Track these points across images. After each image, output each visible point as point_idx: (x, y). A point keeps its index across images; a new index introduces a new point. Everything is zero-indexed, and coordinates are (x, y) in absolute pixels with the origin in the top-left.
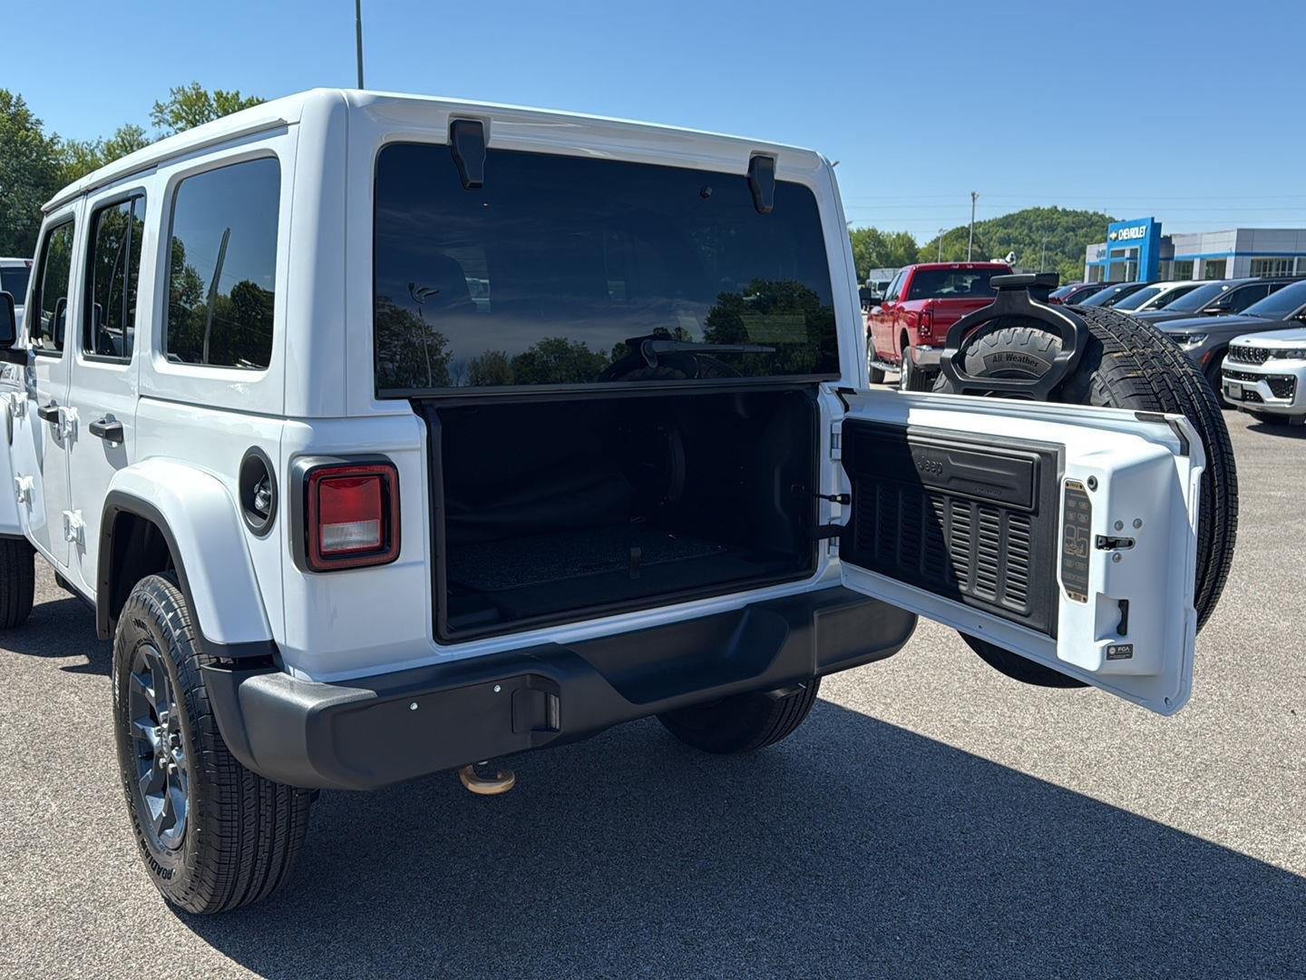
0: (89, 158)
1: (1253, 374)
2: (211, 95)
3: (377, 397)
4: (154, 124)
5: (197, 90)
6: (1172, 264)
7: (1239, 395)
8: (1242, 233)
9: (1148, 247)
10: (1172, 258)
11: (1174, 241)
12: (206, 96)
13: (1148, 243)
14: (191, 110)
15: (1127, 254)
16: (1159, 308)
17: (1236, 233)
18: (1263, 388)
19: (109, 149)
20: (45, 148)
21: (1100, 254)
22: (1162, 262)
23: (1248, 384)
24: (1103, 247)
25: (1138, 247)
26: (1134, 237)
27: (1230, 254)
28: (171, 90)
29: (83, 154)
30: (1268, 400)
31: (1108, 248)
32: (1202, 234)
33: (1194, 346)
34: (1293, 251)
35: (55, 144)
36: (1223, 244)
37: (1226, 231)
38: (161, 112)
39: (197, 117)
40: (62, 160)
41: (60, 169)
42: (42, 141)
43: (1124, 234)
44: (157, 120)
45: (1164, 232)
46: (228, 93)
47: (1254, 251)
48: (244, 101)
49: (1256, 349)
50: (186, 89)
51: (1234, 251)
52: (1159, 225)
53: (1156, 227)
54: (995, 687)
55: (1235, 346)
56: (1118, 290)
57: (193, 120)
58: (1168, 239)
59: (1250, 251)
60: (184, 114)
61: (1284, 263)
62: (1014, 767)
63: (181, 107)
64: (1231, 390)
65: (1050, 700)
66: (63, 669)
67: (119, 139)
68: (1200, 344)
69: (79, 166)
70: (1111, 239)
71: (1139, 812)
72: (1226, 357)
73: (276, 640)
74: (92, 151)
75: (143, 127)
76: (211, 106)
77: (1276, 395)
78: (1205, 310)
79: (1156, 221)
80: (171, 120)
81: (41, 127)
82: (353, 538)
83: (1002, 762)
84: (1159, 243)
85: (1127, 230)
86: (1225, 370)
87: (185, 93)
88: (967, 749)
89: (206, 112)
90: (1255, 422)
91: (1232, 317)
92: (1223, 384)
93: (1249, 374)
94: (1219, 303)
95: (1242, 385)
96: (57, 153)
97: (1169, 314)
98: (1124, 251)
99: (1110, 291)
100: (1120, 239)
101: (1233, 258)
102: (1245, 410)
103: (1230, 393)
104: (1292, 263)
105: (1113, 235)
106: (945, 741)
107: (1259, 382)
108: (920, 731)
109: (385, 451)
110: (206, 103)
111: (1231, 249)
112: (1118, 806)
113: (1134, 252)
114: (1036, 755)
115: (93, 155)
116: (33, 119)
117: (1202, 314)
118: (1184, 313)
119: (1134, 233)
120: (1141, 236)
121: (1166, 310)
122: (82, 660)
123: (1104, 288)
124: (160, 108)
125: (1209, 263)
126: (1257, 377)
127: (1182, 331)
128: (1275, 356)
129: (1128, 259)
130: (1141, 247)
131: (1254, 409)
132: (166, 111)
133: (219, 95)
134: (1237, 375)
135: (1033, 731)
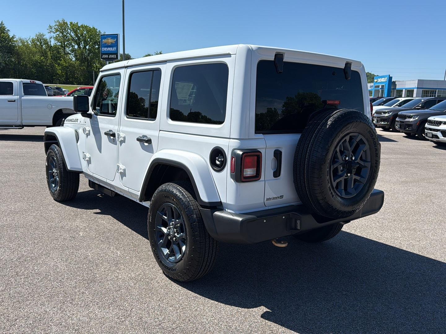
0: (26, 43)
1: (436, 129)
2: (69, 23)
3: (255, 133)
4: (48, 33)
5: (63, 21)
6: (395, 91)
7: (431, 136)
8: (420, 81)
9: (387, 85)
10: (396, 89)
11: (396, 83)
12: (67, 23)
13: (388, 83)
14: (61, 28)
15: (380, 87)
16: (400, 106)
17: (417, 80)
18: (439, 134)
19: (33, 41)
20: (11, 40)
21: (371, 87)
22: (392, 90)
23: (434, 133)
24: (372, 84)
25: (384, 85)
26: (383, 81)
27: (415, 88)
28: (55, 21)
29: (24, 42)
30: (441, 138)
31: (374, 85)
32: (406, 81)
33: (415, 119)
34: (436, 88)
35: (14, 38)
36: (413, 85)
37: (414, 80)
38: (51, 28)
39: (64, 31)
40: (17, 44)
41: (16, 47)
42: (9, 37)
43: (379, 80)
44: (49, 31)
45: (393, 80)
46: (74, 23)
47: (423, 87)
48: (80, 26)
49: (437, 121)
50: (60, 21)
51: (416, 87)
52: (392, 77)
53: (390, 78)
54: (385, 225)
55: (430, 120)
56: (384, 100)
57: (62, 32)
58: (394, 82)
59: (422, 87)
60: (59, 29)
61: (433, 91)
62: (401, 248)
63: (58, 27)
64: (428, 135)
65: (403, 229)
66: (94, 213)
67: (36, 37)
68: (417, 118)
69: (22, 46)
70: (375, 82)
71: (443, 261)
72: (427, 124)
73: (222, 201)
74: (27, 41)
75: (44, 33)
76: (68, 27)
77: (444, 137)
78: (416, 108)
79: (390, 76)
80: (54, 31)
81: (9, 32)
82: (249, 173)
83: (397, 247)
84: (391, 83)
85: (381, 79)
86: (426, 128)
87: (59, 22)
88: (385, 243)
89: (67, 29)
90: (435, 145)
91: (426, 110)
92: (425, 132)
93: (435, 129)
94: (420, 105)
95: (432, 133)
96: (14, 41)
97: (404, 108)
98: (379, 86)
99: (382, 100)
100: (378, 82)
101: (416, 89)
102: (432, 141)
103: (428, 136)
104: (436, 91)
105: (376, 80)
106: (377, 241)
107: (438, 132)
108: (368, 238)
109: (258, 149)
110: (67, 26)
111: (415, 86)
112: (436, 259)
113: (383, 86)
114: (406, 245)
115: (27, 42)
116: (6, 30)
117: (415, 109)
118: (409, 108)
119: (383, 80)
120: (385, 81)
121: (402, 107)
122: (98, 211)
123: (379, 99)
124: (51, 27)
125: (408, 91)
126: (437, 130)
127: (410, 114)
128: (443, 124)
129: (380, 89)
130: (385, 85)
131: (435, 141)
132: (53, 28)
133: (71, 23)
134: (431, 129)
135: (402, 238)
